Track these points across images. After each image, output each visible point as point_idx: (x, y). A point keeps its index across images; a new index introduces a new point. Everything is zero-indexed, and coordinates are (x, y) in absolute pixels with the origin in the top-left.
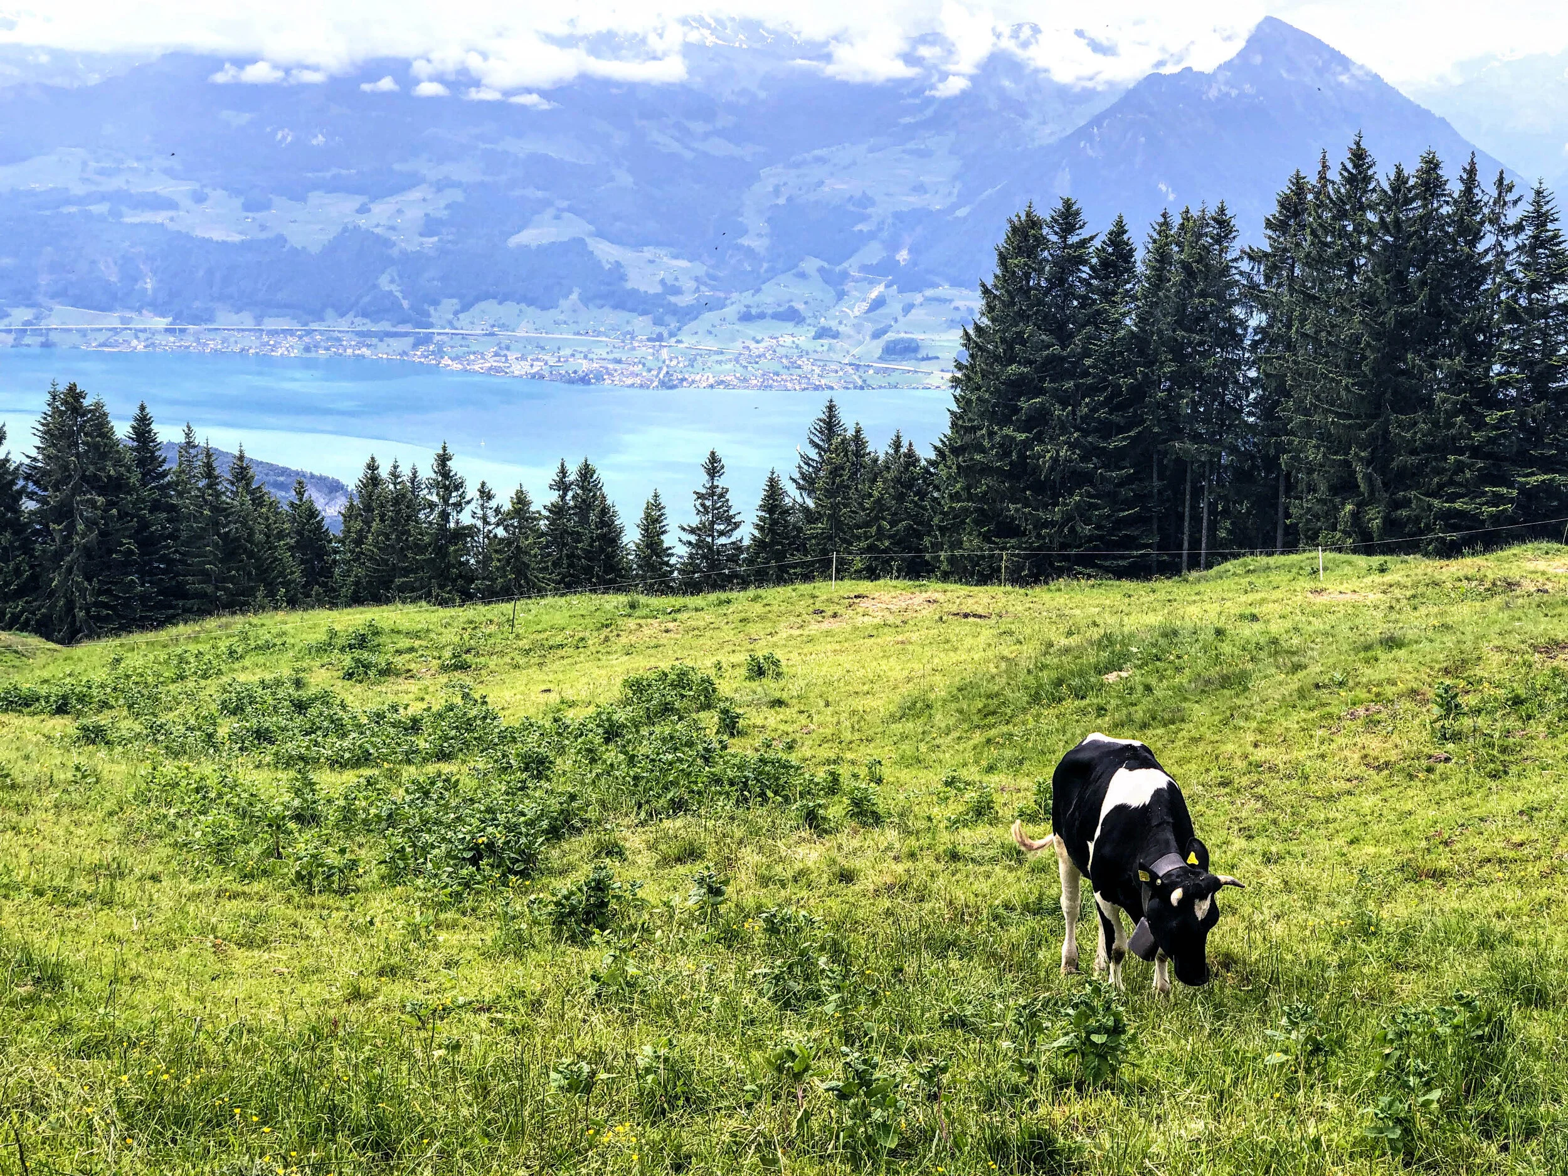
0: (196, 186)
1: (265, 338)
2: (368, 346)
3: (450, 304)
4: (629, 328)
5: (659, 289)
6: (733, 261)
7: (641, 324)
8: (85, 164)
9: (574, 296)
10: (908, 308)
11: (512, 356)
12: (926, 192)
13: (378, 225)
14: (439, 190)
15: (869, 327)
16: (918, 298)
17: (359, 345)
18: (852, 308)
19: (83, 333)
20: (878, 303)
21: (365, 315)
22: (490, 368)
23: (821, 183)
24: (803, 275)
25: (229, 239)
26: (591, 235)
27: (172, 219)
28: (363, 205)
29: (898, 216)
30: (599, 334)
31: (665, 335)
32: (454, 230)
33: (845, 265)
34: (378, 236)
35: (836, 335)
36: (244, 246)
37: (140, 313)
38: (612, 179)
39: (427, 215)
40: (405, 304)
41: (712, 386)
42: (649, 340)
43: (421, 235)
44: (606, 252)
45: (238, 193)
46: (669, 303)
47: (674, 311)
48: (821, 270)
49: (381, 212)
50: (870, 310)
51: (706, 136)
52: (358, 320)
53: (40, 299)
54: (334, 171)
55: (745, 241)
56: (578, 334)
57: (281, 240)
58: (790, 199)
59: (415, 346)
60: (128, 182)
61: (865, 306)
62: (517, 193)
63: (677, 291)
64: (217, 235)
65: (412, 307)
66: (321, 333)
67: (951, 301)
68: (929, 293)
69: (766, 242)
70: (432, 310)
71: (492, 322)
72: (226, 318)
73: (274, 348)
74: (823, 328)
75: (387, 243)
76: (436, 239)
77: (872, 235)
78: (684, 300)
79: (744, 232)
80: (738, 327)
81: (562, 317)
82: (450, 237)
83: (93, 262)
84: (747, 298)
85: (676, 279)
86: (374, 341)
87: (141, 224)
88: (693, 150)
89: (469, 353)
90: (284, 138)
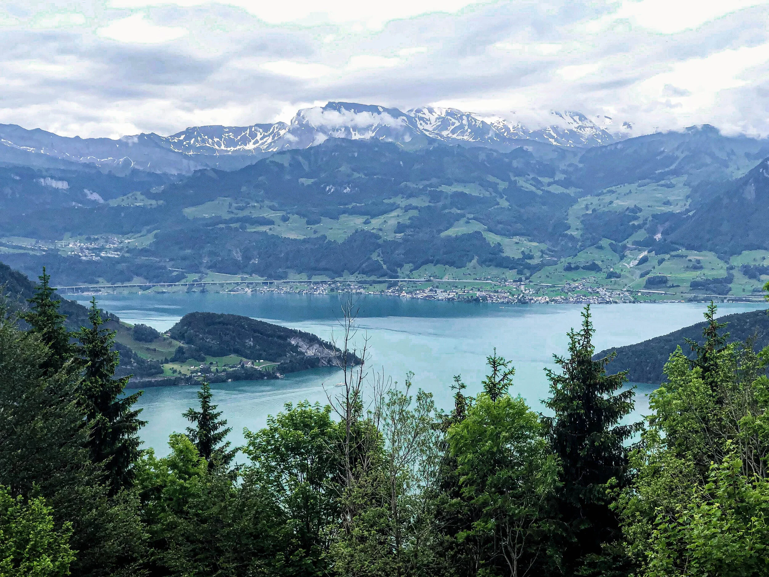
0: (284, 213)
1: (312, 286)
2: (364, 288)
3: (408, 267)
4: (504, 276)
5: (521, 256)
6: (563, 243)
7: (511, 274)
8: (230, 205)
9: (474, 261)
10: (661, 262)
11: (439, 291)
12: (671, 205)
13: (374, 229)
14: (406, 211)
15: (638, 273)
16: (667, 256)
17: (360, 288)
18: (629, 263)
19: (222, 285)
20: (644, 260)
21: (364, 272)
22: (426, 296)
23: (611, 203)
24: (601, 248)
25: (297, 238)
26: (485, 230)
27: (270, 229)
28: (367, 219)
29: (654, 216)
30: (488, 279)
31: (523, 279)
32: (412, 230)
33: (625, 242)
34: (373, 234)
35: (619, 276)
36: (304, 241)
37: (251, 275)
38: (498, 204)
39: (399, 223)
40: (385, 267)
41: (547, 302)
42: (514, 281)
43: (395, 233)
44: (493, 238)
45: (304, 216)
46: (527, 263)
47: (529, 267)
48: (611, 245)
49: (376, 222)
50: (638, 264)
51: (549, 184)
52: (359, 276)
53: (203, 269)
54: (354, 204)
55: (569, 232)
56: (476, 279)
57: (324, 237)
58: (594, 210)
59: (389, 288)
60: (250, 212)
61: (637, 262)
62: (447, 211)
63: (531, 257)
64: (292, 236)
65: (388, 268)
66: (341, 282)
67: (686, 256)
68: (673, 253)
69: (580, 232)
70: (399, 269)
71: (429, 275)
72: (293, 277)
73: (316, 290)
74: (612, 272)
75: (378, 237)
76: (403, 234)
77: (640, 227)
78: (535, 262)
79: (569, 228)
80: (565, 273)
81: (468, 272)
82: (411, 233)
83: (230, 250)
84: (569, 259)
85: (531, 251)
86: (367, 286)
87: (255, 232)
88: (542, 190)
89: (416, 290)
90: (330, 190)
